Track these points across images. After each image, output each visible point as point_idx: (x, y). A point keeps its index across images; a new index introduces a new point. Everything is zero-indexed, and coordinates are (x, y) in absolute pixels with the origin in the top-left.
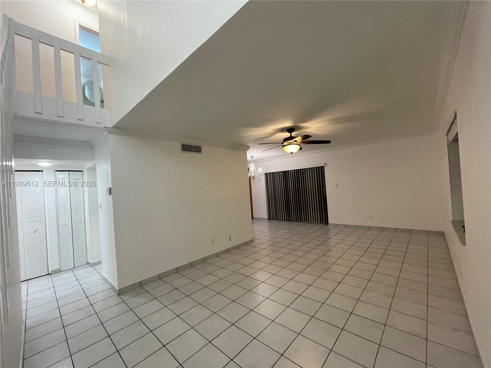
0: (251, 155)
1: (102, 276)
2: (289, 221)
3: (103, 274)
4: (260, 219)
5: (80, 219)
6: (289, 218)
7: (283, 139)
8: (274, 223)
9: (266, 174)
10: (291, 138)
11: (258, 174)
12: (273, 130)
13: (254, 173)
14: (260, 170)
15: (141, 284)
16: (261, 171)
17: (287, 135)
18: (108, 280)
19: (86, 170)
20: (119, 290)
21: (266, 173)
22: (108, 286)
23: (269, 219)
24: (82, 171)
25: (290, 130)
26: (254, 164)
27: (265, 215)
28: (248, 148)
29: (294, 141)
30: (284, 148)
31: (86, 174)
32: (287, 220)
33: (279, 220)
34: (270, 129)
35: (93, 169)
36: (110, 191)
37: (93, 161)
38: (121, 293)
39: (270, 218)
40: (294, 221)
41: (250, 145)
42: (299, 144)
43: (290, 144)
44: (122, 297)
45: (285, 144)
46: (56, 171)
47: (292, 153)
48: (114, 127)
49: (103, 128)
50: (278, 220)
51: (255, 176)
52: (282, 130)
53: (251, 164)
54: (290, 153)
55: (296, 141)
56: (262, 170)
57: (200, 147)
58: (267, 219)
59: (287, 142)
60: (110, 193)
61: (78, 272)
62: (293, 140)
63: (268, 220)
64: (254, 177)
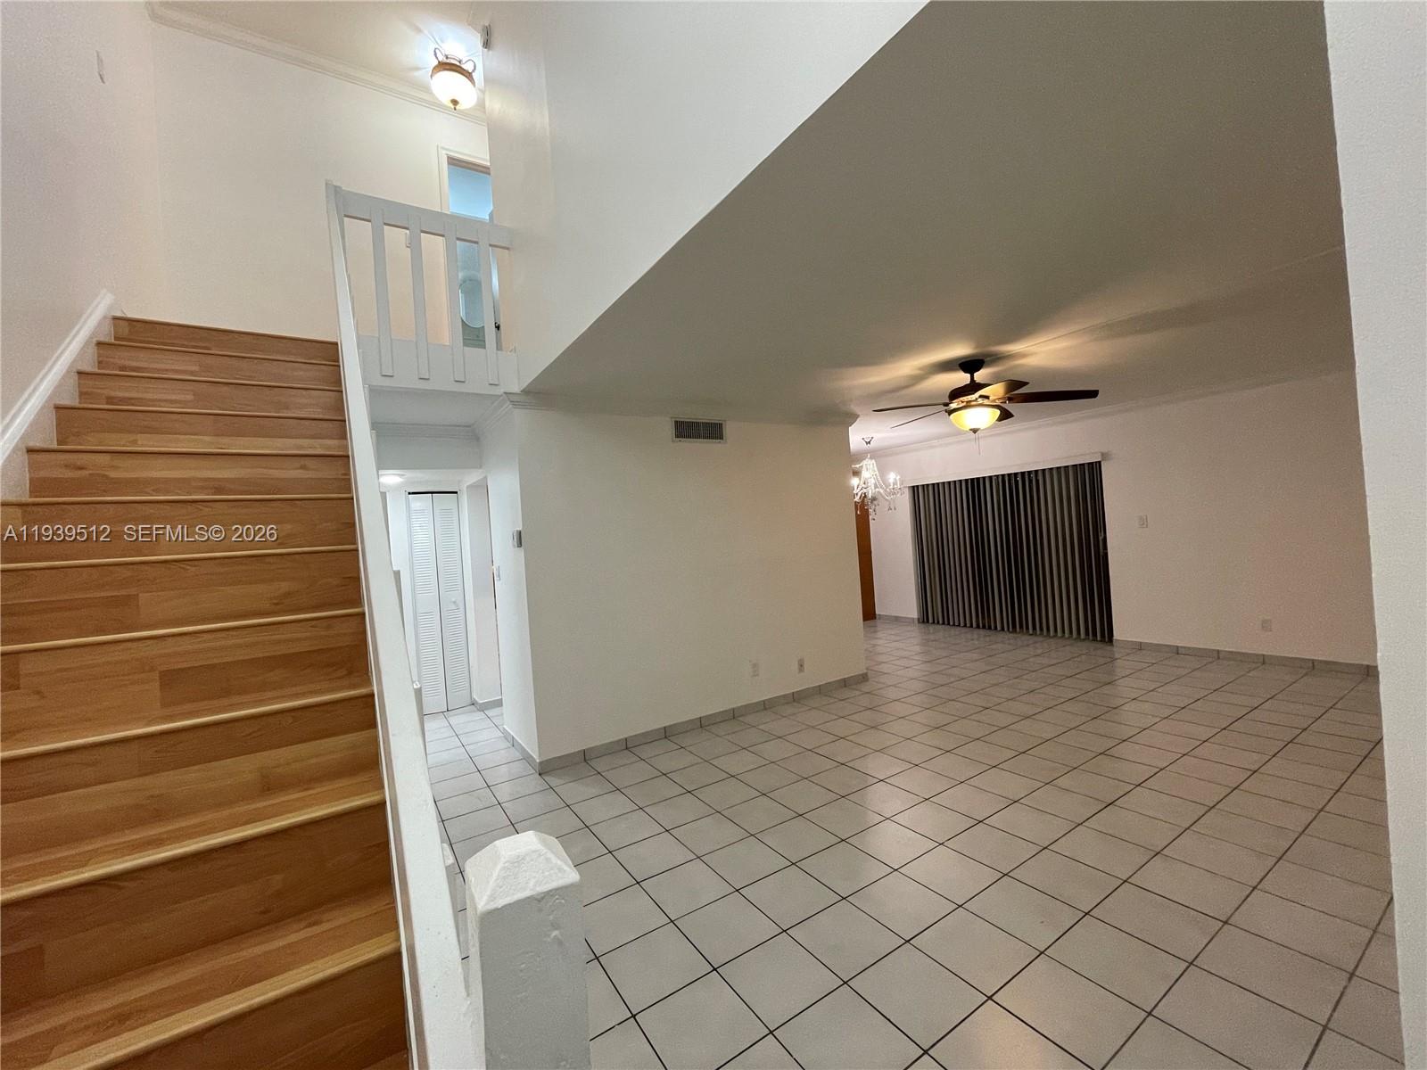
0: (867, 436)
1: (505, 733)
2: (984, 627)
3: (505, 727)
4: (897, 619)
5: (455, 602)
6: (984, 621)
7: (950, 391)
8: (941, 632)
9: (914, 489)
10: (973, 387)
11: (886, 491)
12: (920, 369)
13: (876, 487)
14: (892, 477)
15: (585, 757)
16: (895, 479)
17: (962, 378)
18: (516, 741)
19: (465, 489)
20: (541, 763)
21: (913, 487)
22: (518, 755)
23: (923, 622)
24: (456, 493)
25: (970, 365)
26: (873, 461)
27: (911, 610)
28: (851, 418)
29: (981, 396)
30: (952, 415)
31: (464, 498)
32: (978, 627)
33: (954, 625)
34: (907, 367)
35: (482, 489)
36: (519, 539)
37: (480, 470)
38: (546, 769)
39: (925, 619)
40: (1003, 629)
41: (855, 408)
42: (998, 403)
43: (968, 405)
44: (547, 778)
45: (953, 406)
46: (409, 493)
47: (975, 431)
48: (526, 392)
49: (501, 395)
50: (951, 623)
51: (879, 497)
52: (947, 366)
53: (864, 463)
54: (971, 430)
55: (987, 397)
56: (898, 478)
57: (721, 425)
58: (916, 622)
59: (961, 399)
60: (520, 544)
61: (456, 720)
62: (977, 395)
63: (919, 622)
64: (874, 499)
